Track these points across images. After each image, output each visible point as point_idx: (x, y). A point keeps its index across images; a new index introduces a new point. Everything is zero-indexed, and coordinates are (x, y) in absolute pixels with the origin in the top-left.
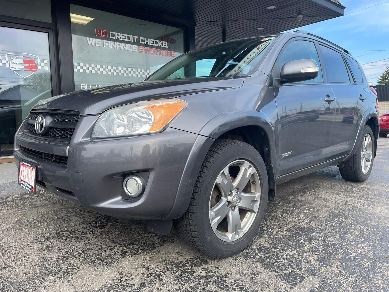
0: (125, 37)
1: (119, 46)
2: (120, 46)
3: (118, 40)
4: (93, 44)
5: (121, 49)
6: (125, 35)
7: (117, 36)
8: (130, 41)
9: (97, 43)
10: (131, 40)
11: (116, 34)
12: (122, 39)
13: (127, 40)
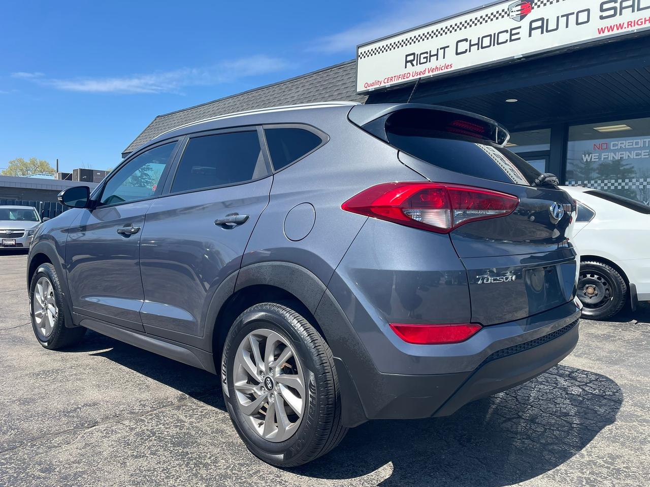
0: (631, 144)
1: (621, 156)
2: (624, 156)
3: (621, 149)
4: (589, 160)
5: (624, 158)
6: (632, 141)
7: (619, 145)
8: (640, 146)
9: (593, 157)
10: (641, 144)
11: (620, 142)
12: (627, 147)
13: (634, 146)
